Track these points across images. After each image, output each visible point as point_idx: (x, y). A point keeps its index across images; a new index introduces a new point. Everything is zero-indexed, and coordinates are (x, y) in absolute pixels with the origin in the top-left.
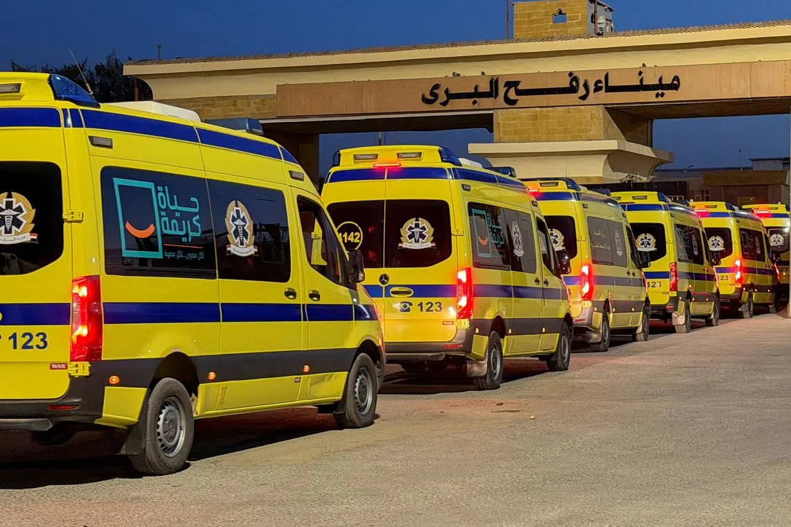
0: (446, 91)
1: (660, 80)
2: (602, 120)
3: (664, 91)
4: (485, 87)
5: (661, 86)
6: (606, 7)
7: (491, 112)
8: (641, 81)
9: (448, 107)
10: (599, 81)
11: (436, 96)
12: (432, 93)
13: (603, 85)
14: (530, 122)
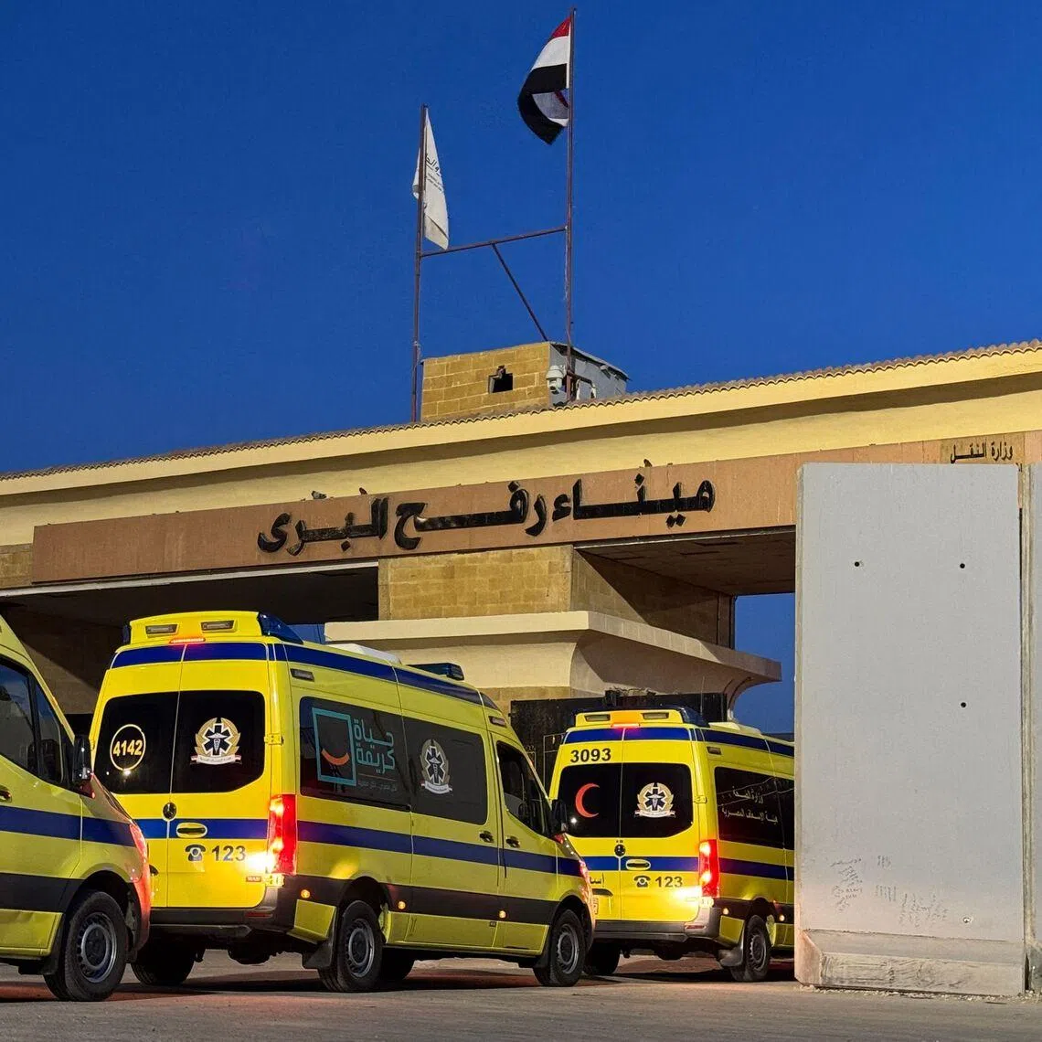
0: (299, 527)
1: (677, 490)
2: (569, 575)
3: (683, 514)
4: (364, 518)
5: (677, 504)
6: (603, 368)
7: (375, 564)
8: (641, 493)
9: (301, 558)
10: (563, 498)
11: (282, 538)
12: (275, 531)
13: (571, 504)
14: (441, 581)
